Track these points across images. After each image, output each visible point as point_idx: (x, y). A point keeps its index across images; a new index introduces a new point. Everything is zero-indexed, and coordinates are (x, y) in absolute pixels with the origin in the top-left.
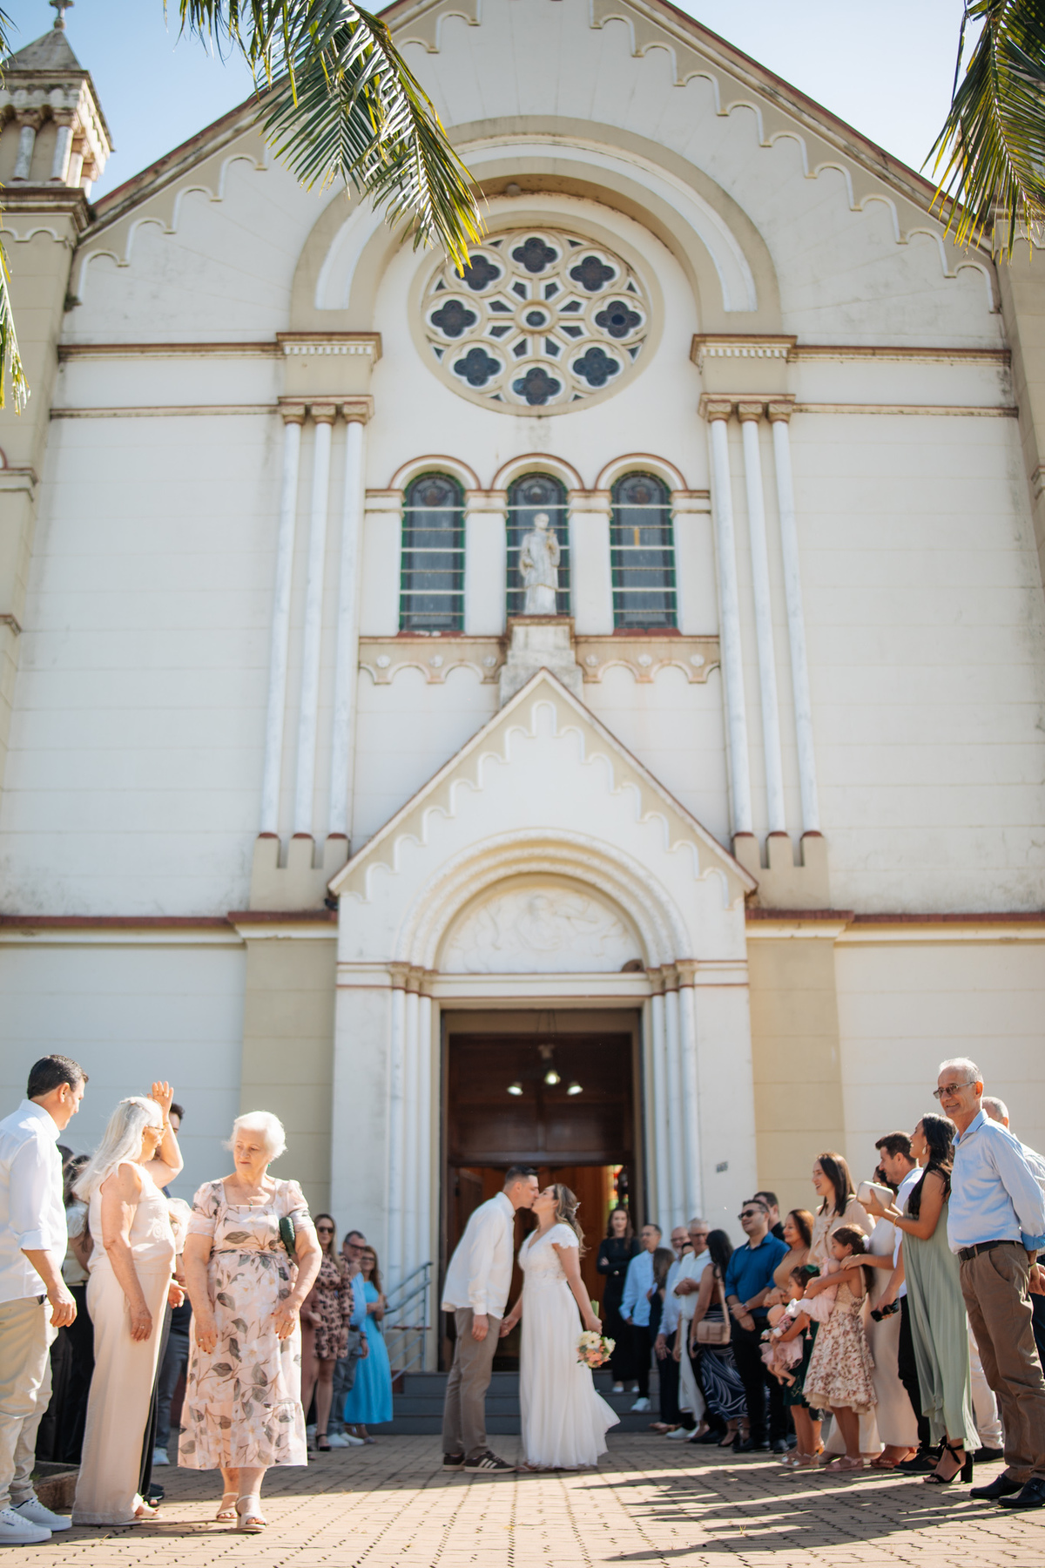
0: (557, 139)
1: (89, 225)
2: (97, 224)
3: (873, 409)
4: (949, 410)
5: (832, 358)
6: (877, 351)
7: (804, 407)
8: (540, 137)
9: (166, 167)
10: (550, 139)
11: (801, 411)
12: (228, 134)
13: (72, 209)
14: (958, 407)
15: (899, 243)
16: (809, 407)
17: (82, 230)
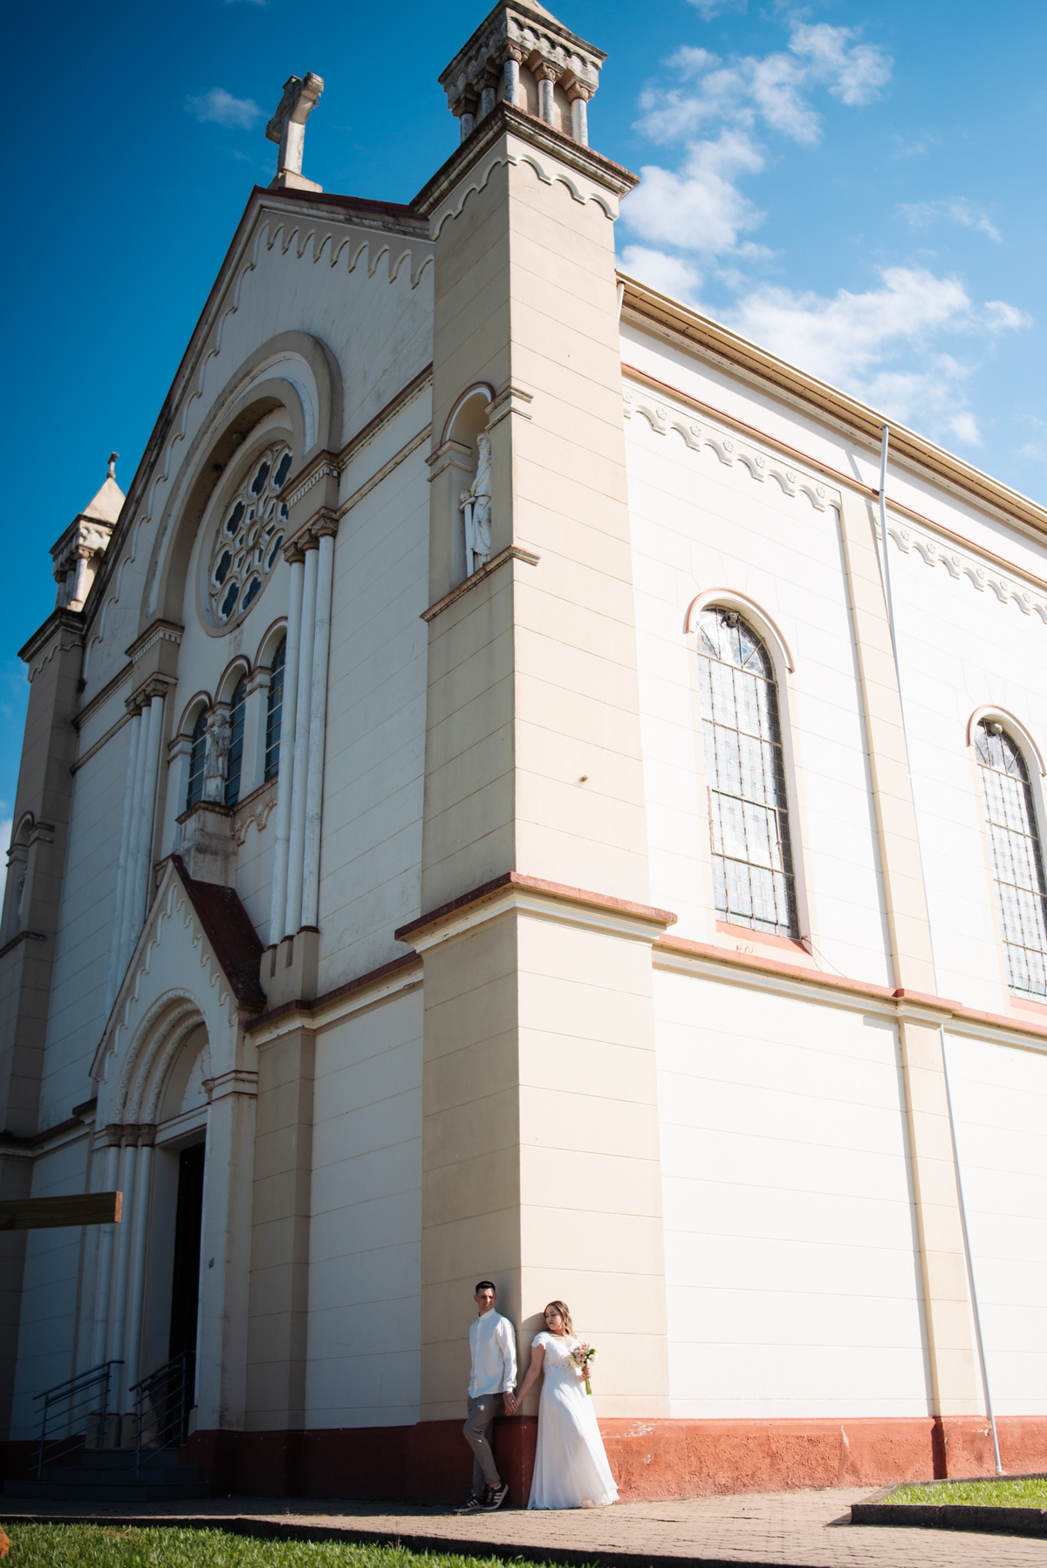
0: (251, 375)
1: (84, 624)
2: (89, 620)
3: (380, 476)
4: (422, 435)
5: (362, 446)
6: (381, 417)
7: (343, 509)
8: (244, 382)
9: (109, 556)
10: (248, 379)
11: (344, 514)
12: (133, 508)
13: (61, 624)
14: (425, 429)
15: (413, 288)
16: (348, 505)
17: (81, 630)
